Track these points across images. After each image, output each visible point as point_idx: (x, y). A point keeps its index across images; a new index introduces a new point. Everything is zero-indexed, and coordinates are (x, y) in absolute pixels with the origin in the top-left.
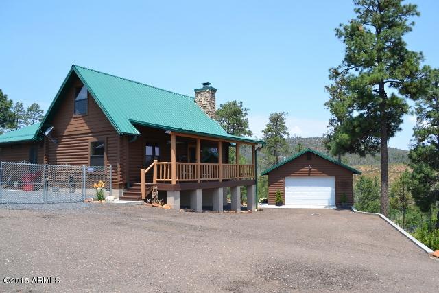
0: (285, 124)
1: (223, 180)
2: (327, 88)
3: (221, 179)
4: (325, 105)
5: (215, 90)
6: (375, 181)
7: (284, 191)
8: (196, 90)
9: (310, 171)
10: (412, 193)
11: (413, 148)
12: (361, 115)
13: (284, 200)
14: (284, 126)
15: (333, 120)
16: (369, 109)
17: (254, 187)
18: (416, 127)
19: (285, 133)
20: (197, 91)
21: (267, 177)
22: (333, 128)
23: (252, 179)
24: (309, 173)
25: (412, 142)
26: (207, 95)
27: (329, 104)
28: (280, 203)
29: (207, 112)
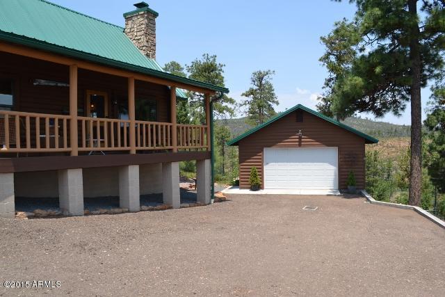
0: (274, 92)
1: (138, 151)
2: (323, 39)
3: (133, 149)
4: (320, 60)
5: (156, 15)
6: (375, 155)
7: (262, 169)
8: (125, 15)
9: (300, 138)
10: (429, 168)
11: (430, 113)
12: (382, 48)
13: (262, 181)
14: (273, 94)
15: (330, 80)
16: (395, 37)
17: (207, 162)
18: (435, 87)
19: (274, 102)
20: (128, 17)
21: (236, 149)
22: (330, 90)
23: (204, 150)
24: (300, 142)
25: (430, 105)
26: (141, 21)
27: (325, 58)
28: (257, 187)
29: (141, 48)
